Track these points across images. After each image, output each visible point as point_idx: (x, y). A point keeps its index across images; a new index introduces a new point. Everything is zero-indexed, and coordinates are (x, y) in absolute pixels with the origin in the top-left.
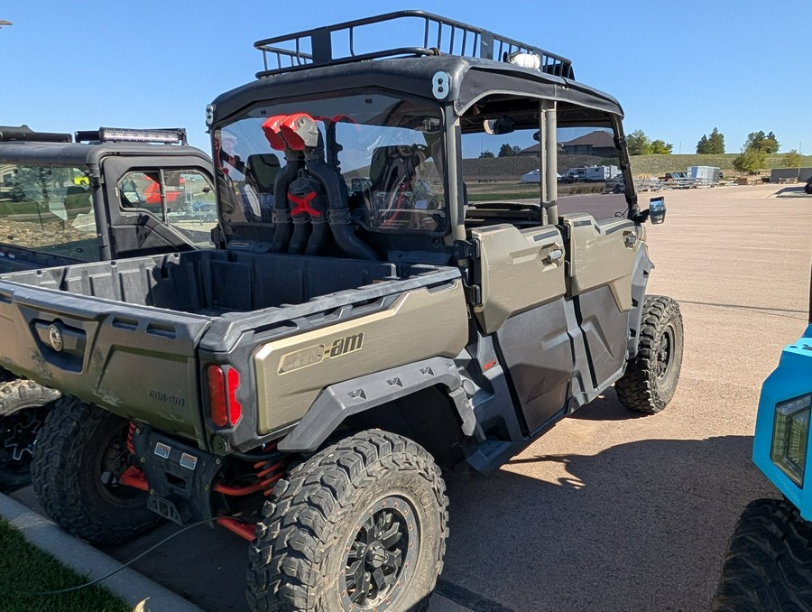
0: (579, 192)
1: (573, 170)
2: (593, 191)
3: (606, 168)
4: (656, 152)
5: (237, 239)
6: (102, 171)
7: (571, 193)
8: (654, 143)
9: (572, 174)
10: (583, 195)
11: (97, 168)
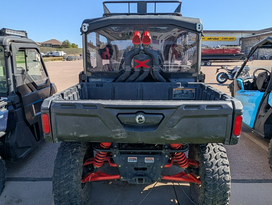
0: (55, 60)
1: (48, 52)
2: (59, 60)
3: (60, 52)
4: (73, 47)
5: (93, 78)
6: (11, 49)
7: (52, 60)
8: (72, 44)
9: (48, 54)
10: (56, 61)
11: (8, 48)
